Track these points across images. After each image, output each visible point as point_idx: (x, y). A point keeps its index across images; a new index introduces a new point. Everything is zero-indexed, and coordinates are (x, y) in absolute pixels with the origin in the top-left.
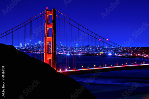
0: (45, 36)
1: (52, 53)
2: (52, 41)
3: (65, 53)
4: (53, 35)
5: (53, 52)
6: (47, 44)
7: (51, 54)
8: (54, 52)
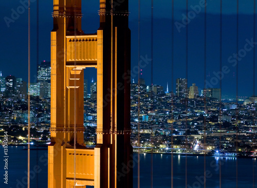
0: (56, 28)
1: (103, 148)
2: (99, 58)
3: (206, 141)
4: (107, 17)
5: (106, 138)
6: (67, 79)
7: (97, 151)
8: (114, 138)
